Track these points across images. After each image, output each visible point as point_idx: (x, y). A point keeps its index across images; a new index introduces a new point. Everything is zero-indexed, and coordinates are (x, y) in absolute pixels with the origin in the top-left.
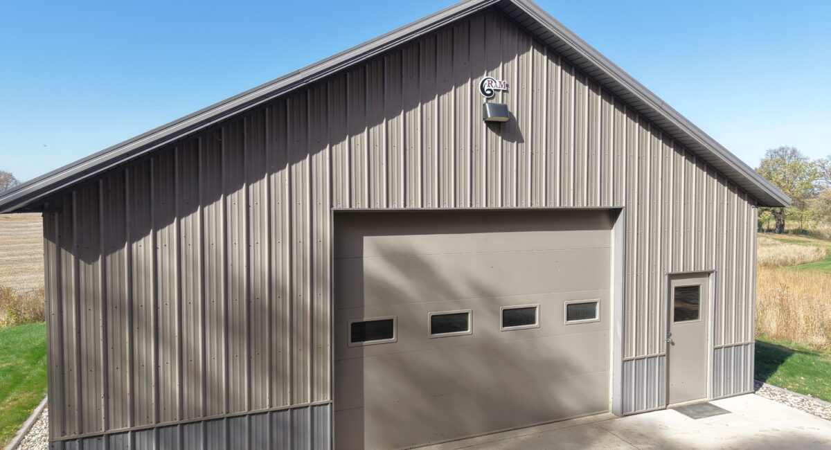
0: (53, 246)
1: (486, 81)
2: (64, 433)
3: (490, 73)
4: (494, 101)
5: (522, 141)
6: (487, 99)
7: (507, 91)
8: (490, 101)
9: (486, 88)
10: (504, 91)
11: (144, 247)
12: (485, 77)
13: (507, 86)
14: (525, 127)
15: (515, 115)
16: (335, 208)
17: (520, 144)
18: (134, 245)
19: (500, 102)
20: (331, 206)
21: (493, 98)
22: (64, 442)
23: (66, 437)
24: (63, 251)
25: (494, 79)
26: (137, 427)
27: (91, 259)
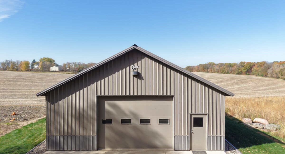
0: (47, 101)
1: (133, 66)
2: (48, 135)
3: (134, 64)
4: (135, 71)
5: (143, 79)
6: (134, 70)
7: (139, 68)
8: (134, 71)
9: (133, 68)
10: (138, 68)
11: (61, 102)
12: (133, 65)
13: (139, 67)
14: (144, 76)
15: (141, 73)
16: (97, 95)
17: (142, 80)
18: (60, 102)
19: (137, 71)
20: (96, 95)
21: (135, 70)
22: (48, 136)
23: (49, 135)
24: (49, 102)
25: (135, 66)
26: (60, 135)
27: (53, 104)
